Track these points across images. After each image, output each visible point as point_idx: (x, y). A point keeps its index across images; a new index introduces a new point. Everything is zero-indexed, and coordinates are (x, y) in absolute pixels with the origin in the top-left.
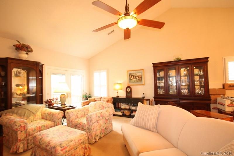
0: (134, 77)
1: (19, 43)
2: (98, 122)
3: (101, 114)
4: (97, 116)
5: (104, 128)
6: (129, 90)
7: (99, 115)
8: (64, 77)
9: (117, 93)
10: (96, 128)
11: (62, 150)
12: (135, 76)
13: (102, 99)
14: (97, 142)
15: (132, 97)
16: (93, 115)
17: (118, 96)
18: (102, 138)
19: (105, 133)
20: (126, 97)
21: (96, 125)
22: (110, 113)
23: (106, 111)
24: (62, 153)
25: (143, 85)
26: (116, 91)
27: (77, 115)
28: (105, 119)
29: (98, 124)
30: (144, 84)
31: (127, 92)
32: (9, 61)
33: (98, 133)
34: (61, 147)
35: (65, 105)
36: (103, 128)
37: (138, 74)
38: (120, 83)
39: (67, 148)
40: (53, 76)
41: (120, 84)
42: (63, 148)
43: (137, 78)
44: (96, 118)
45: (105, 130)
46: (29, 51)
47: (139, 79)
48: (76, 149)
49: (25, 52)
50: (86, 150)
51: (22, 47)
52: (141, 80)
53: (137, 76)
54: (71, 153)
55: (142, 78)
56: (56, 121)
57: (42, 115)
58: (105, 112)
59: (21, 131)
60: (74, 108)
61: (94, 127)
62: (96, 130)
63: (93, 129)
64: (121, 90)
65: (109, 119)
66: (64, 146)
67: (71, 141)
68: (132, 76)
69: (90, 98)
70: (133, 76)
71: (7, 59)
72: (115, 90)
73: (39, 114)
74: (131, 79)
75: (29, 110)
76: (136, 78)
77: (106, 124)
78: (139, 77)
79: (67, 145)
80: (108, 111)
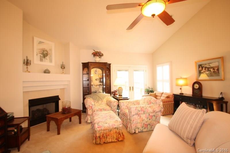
0: (206, 69)
1: (94, 52)
2: (139, 116)
3: (141, 108)
4: (136, 110)
5: (148, 123)
6: (197, 86)
7: (140, 109)
8: (127, 72)
9: (181, 89)
10: (136, 121)
11: (98, 127)
12: (208, 68)
13: (163, 95)
14: (137, 133)
15: (202, 96)
16: (133, 107)
17: (182, 93)
18: (144, 132)
19: (148, 128)
20: (192, 95)
21: (137, 118)
22: (155, 110)
23: (150, 107)
24: (98, 129)
25: (222, 80)
26: (180, 87)
27: (127, 106)
28: (149, 114)
29: (139, 117)
30: (222, 78)
31: (193, 88)
32: (89, 64)
33: (139, 126)
34: (98, 125)
35: (121, 96)
36: (146, 123)
37: (212, 65)
38: (185, 77)
39: (102, 127)
40: (118, 72)
41: (186, 79)
42: (99, 126)
43: (210, 71)
44: (136, 111)
45: (148, 125)
46: (101, 56)
47: (214, 72)
48: (111, 131)
49: (98, 57)
50: (120, 136)
51: (96, 53)
52: (219, 73)
53: (211, 68)
54: (105, 132)
55: (220, 70)
56: (112, 108)
57: (107, 101)
58: (147, 108)
59: (90, 109)
60: (128, 99)
61: (134, 119)
62: (136, 123)
63: (133, 120)
64: (187, 85)
65: (154, 116)
66: (99, 125)
67: (106, 123)
68: (202, 68)
69: (152, 92)
70: (204, 68)
71: (88, 63)
72: (177, 85)
73: (105, 100)
74: (202, 72)
75: (99, 97)
76: (208, 70)
77: (150, 119)
78: (214, 69)
79: (102, 125)
80: (152, 107)
